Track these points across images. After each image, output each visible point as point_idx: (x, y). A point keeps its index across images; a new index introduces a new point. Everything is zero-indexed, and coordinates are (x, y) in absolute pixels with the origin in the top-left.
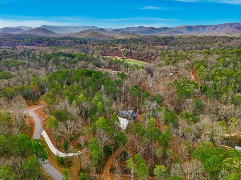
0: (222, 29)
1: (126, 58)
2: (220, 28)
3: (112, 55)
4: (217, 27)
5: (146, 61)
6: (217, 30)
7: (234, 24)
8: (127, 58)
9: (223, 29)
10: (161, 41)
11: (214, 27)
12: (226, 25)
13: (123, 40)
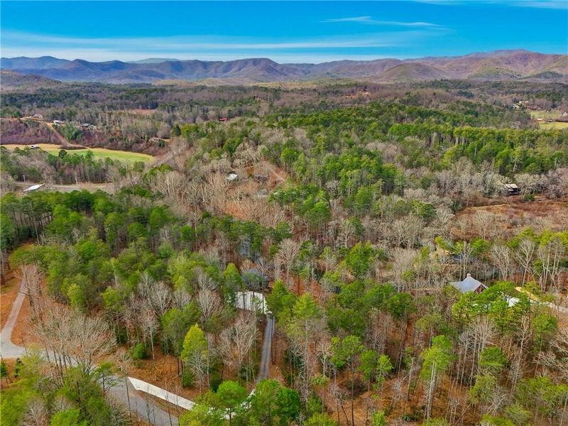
0: (240, 69)
1: (77, 146)
2: (236, 68)
3: (23, 140)
4: (230, 65)
5: (141, 151)
6: (231, 71)
7: (260, 60)
8: (81, 146)
9: (242, 70)
10: (138, 98)
11: (225, 65)
12: (246, 62)
13: (27, 97)
